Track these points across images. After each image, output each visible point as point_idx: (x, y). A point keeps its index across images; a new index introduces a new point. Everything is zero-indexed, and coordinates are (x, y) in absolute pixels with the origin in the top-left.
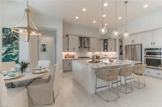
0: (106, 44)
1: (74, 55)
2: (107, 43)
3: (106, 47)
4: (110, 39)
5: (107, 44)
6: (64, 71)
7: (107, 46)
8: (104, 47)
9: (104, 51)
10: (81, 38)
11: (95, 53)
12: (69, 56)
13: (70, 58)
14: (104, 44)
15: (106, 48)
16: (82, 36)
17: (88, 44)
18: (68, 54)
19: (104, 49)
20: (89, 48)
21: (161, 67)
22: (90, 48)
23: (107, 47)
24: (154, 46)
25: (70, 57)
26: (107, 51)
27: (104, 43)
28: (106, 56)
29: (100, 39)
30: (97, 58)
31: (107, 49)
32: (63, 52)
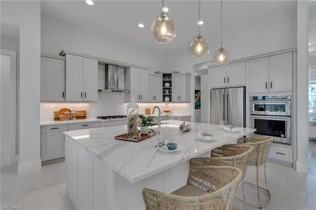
0: (167, 85)
1: (85, 112)
2: (170, 82)
3: (167, 92)
4: (176, 75)
5: (171, 86)
6: (45, 163)
7: (169, 89)
8: (164, 92)
9: (164, 101)
10: (107, 66)
11: (138, 107)
12: (67, 115)
13: (70, 119)
14: (164, 85)
15: (167, 94)
16: (109, 62)
17: (125, 82)
18: (65, 110)
19: (164, 96)
20: (127, 92)
21: (285, 137)
22: (130, 92)
23: (170, 92)
24: (271, 90)
25: (73, 117)
26: (170, 100)
27: (164, 82)
28: (167, 111)
29: (155, 73)
30: (144, 123)
31: (170, 96)
32: (42, 101)
